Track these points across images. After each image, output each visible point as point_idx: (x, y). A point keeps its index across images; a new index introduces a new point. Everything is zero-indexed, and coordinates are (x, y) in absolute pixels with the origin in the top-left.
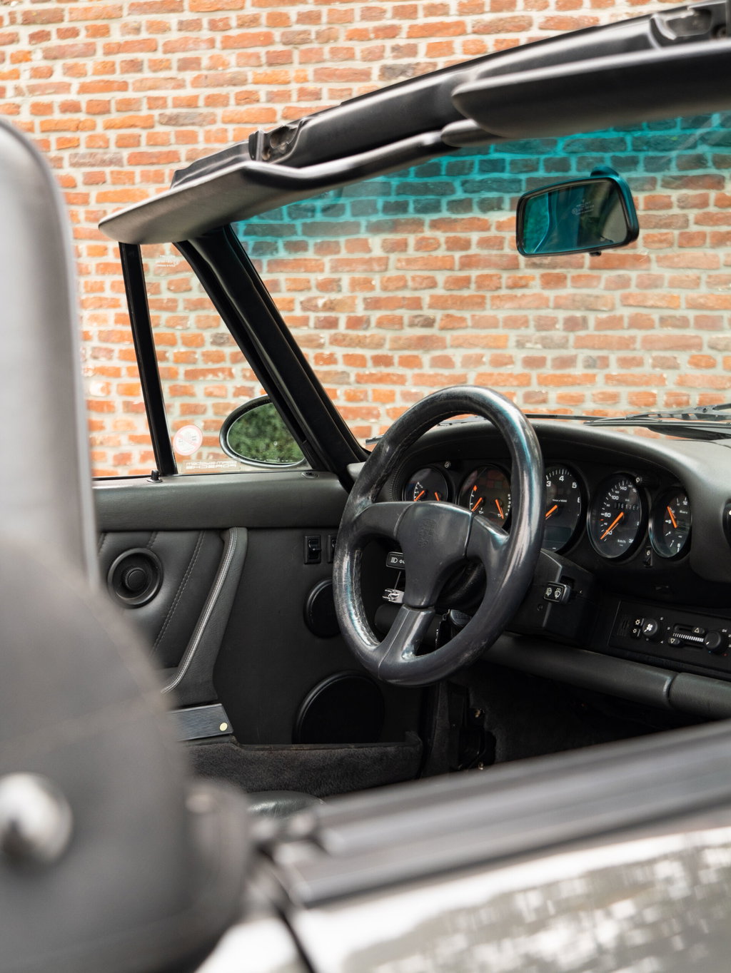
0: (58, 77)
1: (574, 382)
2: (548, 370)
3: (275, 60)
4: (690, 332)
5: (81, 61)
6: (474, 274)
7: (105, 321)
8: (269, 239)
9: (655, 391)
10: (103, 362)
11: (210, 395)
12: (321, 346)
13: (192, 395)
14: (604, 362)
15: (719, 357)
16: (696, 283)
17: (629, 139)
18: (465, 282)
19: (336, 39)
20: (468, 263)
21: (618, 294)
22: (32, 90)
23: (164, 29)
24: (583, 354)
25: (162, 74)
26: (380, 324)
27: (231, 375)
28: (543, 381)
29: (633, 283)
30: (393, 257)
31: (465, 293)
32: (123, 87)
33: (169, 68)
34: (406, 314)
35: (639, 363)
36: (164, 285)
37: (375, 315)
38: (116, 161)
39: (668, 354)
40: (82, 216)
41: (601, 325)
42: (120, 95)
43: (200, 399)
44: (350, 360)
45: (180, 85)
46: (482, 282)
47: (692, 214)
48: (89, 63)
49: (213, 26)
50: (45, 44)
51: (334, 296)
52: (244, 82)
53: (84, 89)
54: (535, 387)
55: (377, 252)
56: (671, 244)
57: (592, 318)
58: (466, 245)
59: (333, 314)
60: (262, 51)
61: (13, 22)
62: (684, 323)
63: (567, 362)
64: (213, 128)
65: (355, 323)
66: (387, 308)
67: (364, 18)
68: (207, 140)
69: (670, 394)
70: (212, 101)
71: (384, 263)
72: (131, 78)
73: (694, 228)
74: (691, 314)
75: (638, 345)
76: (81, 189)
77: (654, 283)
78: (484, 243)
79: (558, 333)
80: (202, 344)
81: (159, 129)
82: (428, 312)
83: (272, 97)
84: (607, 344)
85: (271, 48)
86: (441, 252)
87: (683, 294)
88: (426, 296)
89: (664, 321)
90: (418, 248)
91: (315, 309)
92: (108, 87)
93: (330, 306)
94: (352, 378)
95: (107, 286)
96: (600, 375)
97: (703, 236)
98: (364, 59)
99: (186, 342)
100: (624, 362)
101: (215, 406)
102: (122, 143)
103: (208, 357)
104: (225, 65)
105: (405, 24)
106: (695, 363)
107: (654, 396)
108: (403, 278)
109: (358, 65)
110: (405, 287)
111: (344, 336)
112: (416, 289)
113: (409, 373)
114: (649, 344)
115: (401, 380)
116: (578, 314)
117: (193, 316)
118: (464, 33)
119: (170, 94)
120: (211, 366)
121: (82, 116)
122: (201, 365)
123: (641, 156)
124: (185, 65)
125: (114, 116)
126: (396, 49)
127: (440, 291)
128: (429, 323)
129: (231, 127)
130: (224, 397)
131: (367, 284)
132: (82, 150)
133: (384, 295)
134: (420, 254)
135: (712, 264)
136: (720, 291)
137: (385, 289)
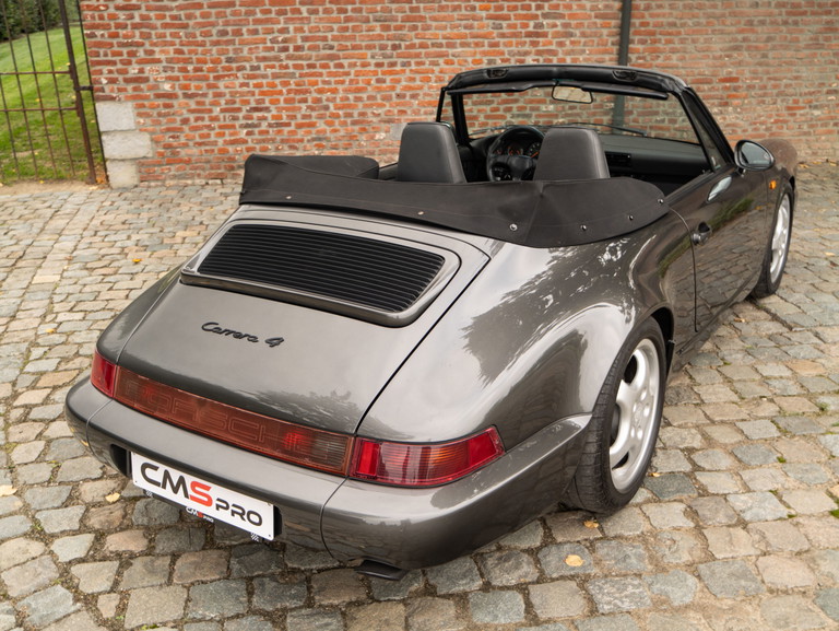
1: (397, 73)
2: (385, 68)
4: (444, 49)
6: (350, 25)
7: (168, 53)
8: (251, 8)
9: (430, 75)
10: (169, 74)
11: (227, 87)
12: (281, 60)
13: (218, 88)
14: (409, 64)
15: (456, 60)
16: (445, 28)
18: (346, 29)
20: (348, 20)
21: (413, 33)
24: (400, 61)
26: (309, 49)
27: (237, 77)
28: (384, 73)
29: (420, 28)
30: (313, 17)
31: (347, 34)
34: (321, 44)
35: (423, 63)
36: (198, 33)
37: (307, 45)
39: (435, 59)
41: (407, 47)
43: (222, 89)
44: (296, 66)
46: (355, 29)
51: (286, 36)
54: (380, 76)
55: (305, 14)
56: (434, 10)
57: (403, 44)
58: (345, 11)
59: (286, 45)
62: (441, 45)
63: (393, 64)
65: (297, 48)
66: (311, 41)
69: (437, 77)
71: (308, 19)
73: (444, 3)
74: (444, 41)
75: (423, 55)
77: (428, 28)
78: (354, 10)
79: (389, 51)
80: (220, 62)
82: (331, 43)
84: (410, 56)
86: (335, 15)
87: (440, 32)
88: (329, 35)
89: (433, 45)
90: (324, 13)
91: (278, 42)
93: (285, 41)
94: (297, 75)
95: (168, 35)
96: (408, 69)
97: (448, 6)
99: (212, 62)
100: (418, 64)
101: (230, 92)
103: (224, 69)
106: (447, 63)
107: (430, 78)
108: (318, 27)
110: (319, 31)
111: (292, 55)
112: (324, 32)
113: (324, 71)
114: (427, 55)
115: (321, 75)
116: (397, 43)
117: (215, 49)
120: (226, 73)
122: (221, 73)
127: (335, 33)
128: (332, 48)
131: (301, 30)
133: (310, 35)
134: (325, 16)
135: (451, 19)
136: (455, 31)
137: (310, 32)
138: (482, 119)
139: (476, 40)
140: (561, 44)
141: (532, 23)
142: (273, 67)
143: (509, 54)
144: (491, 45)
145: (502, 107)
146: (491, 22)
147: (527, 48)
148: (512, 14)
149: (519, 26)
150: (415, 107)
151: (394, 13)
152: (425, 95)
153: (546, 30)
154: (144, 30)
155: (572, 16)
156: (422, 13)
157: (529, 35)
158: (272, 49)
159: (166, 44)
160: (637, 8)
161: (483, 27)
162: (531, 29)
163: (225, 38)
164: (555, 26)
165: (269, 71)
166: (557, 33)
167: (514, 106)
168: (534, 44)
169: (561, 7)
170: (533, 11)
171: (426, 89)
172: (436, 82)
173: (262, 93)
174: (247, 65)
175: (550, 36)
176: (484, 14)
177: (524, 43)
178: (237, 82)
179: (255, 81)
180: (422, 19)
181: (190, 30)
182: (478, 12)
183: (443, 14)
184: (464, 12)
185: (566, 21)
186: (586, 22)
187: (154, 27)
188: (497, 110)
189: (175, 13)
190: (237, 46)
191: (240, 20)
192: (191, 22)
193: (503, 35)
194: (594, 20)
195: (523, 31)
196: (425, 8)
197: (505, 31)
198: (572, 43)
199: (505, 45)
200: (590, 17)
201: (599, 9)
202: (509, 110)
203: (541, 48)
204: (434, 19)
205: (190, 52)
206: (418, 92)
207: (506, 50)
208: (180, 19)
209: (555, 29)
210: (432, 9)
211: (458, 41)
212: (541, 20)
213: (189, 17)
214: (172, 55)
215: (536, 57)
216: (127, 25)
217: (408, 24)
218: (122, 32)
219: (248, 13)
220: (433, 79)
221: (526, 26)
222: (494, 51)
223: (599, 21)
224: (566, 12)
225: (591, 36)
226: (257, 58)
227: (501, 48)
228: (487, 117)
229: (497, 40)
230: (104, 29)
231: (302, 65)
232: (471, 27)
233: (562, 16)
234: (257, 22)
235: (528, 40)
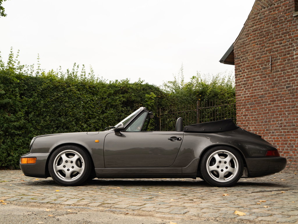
0: (247, 92)
3: (273, 87)
5: (249, 90)
12: (280, 130)
19: (280, 83)
22: (244, 94)
23: (259, 84)
25: (259, 91)
26: (288, 126)
27: (269, 136)
30: (289, 115)
32: (254, 93)
33: (260, 90)
34: (291, 124)
36: (260, 122)
38: (254, 104)
40: (250, 112)
42: (254, 94)
45: (261, 92)
48: (250, 90)
49: (265, 83)
50: (245, 88)
51: (282, 122)
52: (269, 91)
53: (250, 94)
55: (287, 115)
59: (282, 125)
60: (271, 86)
61: (242, 85)
64: (265, 98)
65: (285, 126)
66: (289, 123)
67: (284, 80)
68: (265, 100)
70: (265, 94)
72: (255, 91)
76: (250, 108)
80: (265, 131)
81: (259, 99)
82: (294, 124)
83: (272, 93)
85: (272, 85)
88: (293, 121)
91: (279, 124)
92: (252, 93)
93: (281, 124)
94: (284, 135)
95: (253, 123)
98: (284, 86)
99: (263, 131)
102: (255, 101)
104: (267, 88)
105: (289, 80)
108: (290, 119)
109: (283, 87)
110: (291, 120)
111: (283, 128)
112: (292, 120)
113: (292, 134)
115: (291, 135)
117: (264, 127)
118: (296, 80)
119: (260, 93)
120: (266, 134)
121: (250, 98)
122: (265, 134)
124: (262, 89)
125: (254, 97)
126: (288, 84)
127: (295, 120)
128: (294, 126)
129: (267, 98)
130: (268, 139)
131: (286, 120)
132: (250, 103)
133: (288, 121)
134: (292, 115)
137: (288, 120)
142: (278, 132)
154: (248, 121)
158: (278, 126)
159: (253, 125)
163: (266, 123)
165: (277, 134)
173: (275, 141)
174: (271, 132)
178: (269, 137)
179: (273, 137)
181: (258, 121)
187: (250, 121)
189: (255, 116)
190: (269, 126)
191: (270, 117)
192: (259, 119)
205: (258, 128)
208: (256, 118)
213: (258, 117)
214: (254, 129)
216: (245, 120)
218: (243, 122)
219: (272, 115)
226: (274, 129)
230: (240, 122)
231: (285, 131)
234: (275, 118)
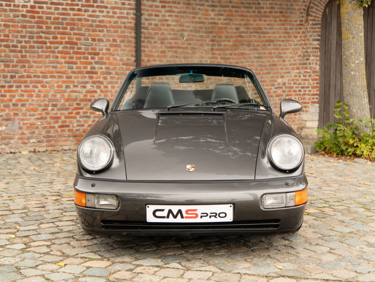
1: (13, 91)
2: (6, 89)
4: (41, 79)
9: (33, 93)
14: (20, 86)
15: (47, 85)
16: (41, 67)
17: (24, 30)
21: (23, 69)
24: (15, 84)
28: (5, 91)
29: (27, 66)
35: (29, 86)
39: (36, 84)
41: (19, 77)
47: (40, 50)
54: (3, 93)
57: (17, 75)
62: (39, 77)
63: (11, 86)
69: (37, 94)
73: (40, 54)
74: (41, 75)
75: (28, 82)
77: (31, 67)
79: (8, 79)
84: (21, 82)
87: (39, 70)
89: (34, 76)
96: (19, 90)
97: (43, 55)
100: (26, 86)
106: (42, 86)
107: (33, 95)
114: (31, 82)
116: (14, 74)
123: (27, 35)
135: (45, 62)
136: (47, 69)
138: (63, 118)
139: (59, 74)
140: (105, 78)
141: (89, 67)
143: (77, 82)
144: (68, 77)
145: (74, 112)
146: (67, 65)
147: (87, 80)
148: (78, 61)
149: (82, 68)
150: (24, 111)
151: (12, 58)
152: (30, 104)
153: (97, 70)
155: (110, 64)
156: (28, 59)
157: (88, 73)
160: (143, 61)
161: (62, 67)
162: (89, 69)
164: (101, 68)
166: (103, 72)
167: (81, 111)
168: (91, 78)
169: (104, 59)
170: (90, 60)
171: (30, 101)
172: (36, 97)
175: (99, 73)
176: (63, 60)
177: (85, 77)
180: (28, 62)
182: (59, 59)
183: (40, 59)
184: (52, 59)
185: (107, 66)
186: (118, 67)
188: (71, 113)
193: (74, 72)
194: (122, 66)
195: (85, 70)
196: (30, 56)
197: (75, 70)
198: (111, 78)
199: (75, 78)
200: (119, 64)
201: (124, 61)
202: (78, 113)
203: (94, 80)
204: (35, 62)
206: (25, 102)
207: (76, 80)
209: (101, 70)
210: (35, 57)
211: (49, 75)
212: (94, 65)
215: (92, 85)
217: (20, 64)
220: (35, 95)
221: (86, 68)
222: (69, 81)
223: (124, 67)
224: (107, 61)
225: (120, 74)
227: (73, 79)
228: (66, 117)
229: (71, 75)
232: (56, 67)
233: (105, 63)
235: (87, 75)
